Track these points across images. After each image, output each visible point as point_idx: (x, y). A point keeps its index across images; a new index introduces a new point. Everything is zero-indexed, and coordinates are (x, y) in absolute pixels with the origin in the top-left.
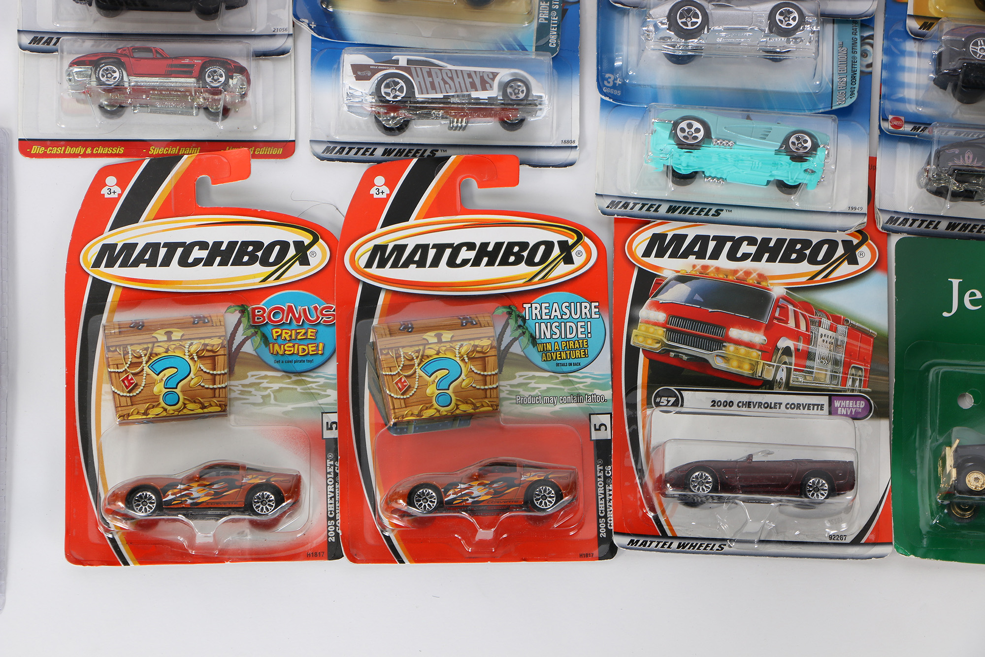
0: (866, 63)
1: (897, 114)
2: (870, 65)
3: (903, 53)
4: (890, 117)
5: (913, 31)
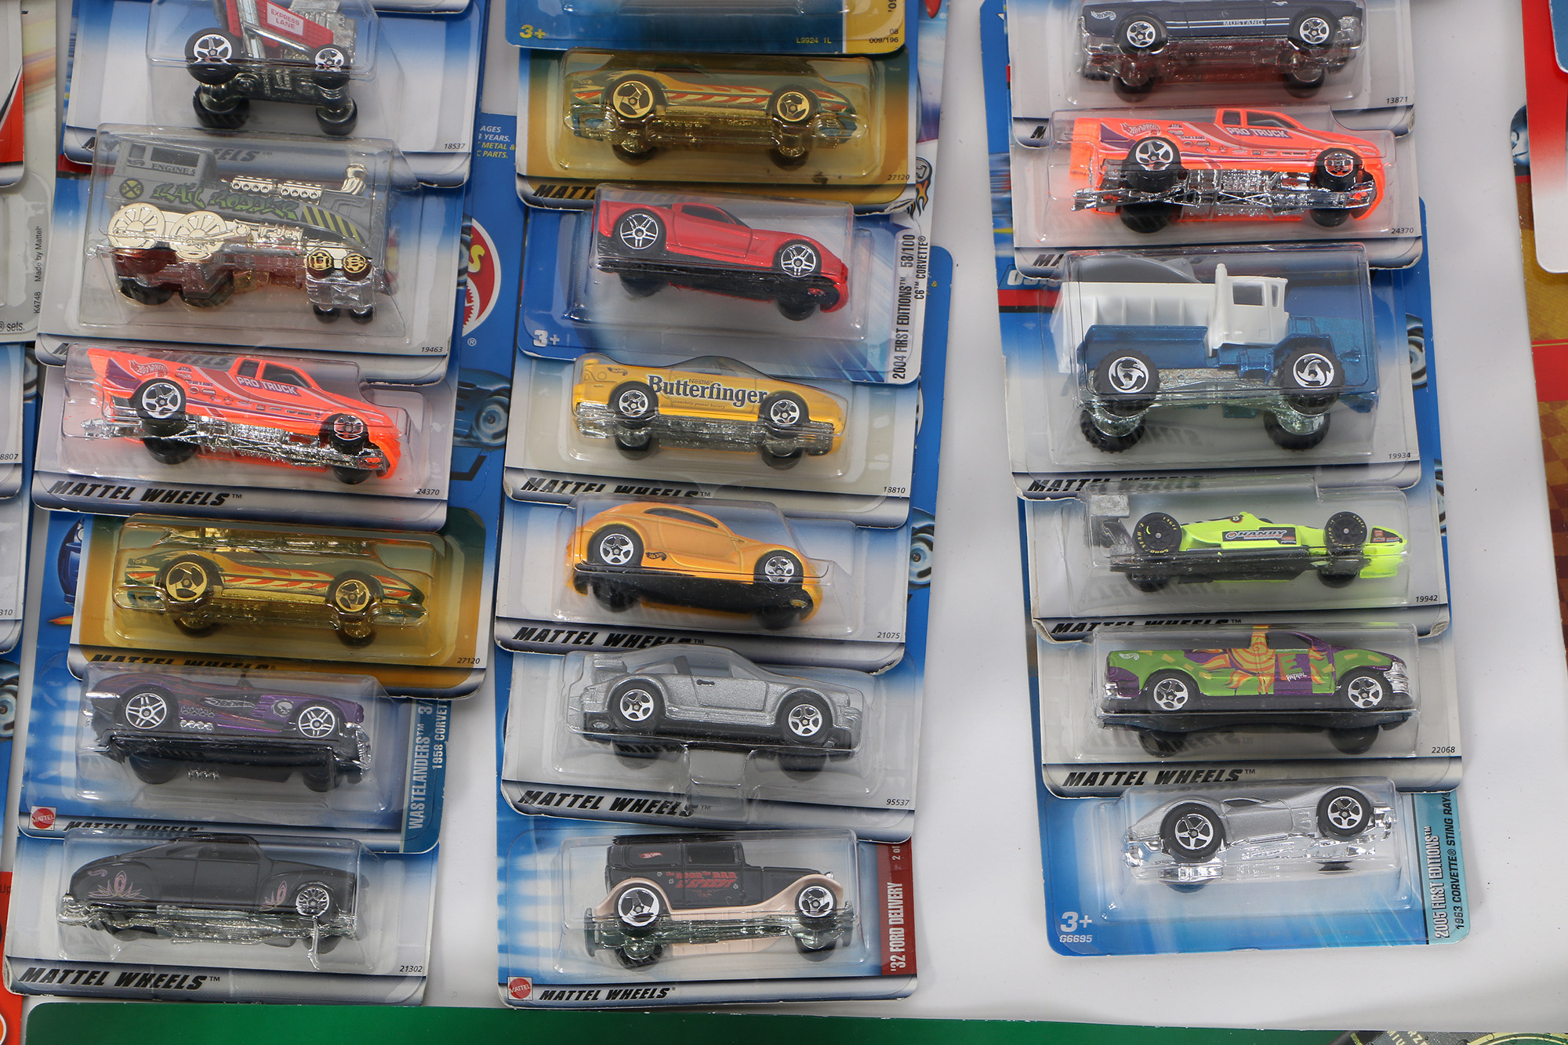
1: (45, 804)
2: (11, 726)
3: (62, 705)
4: (34, 809)
5: (77, 670)
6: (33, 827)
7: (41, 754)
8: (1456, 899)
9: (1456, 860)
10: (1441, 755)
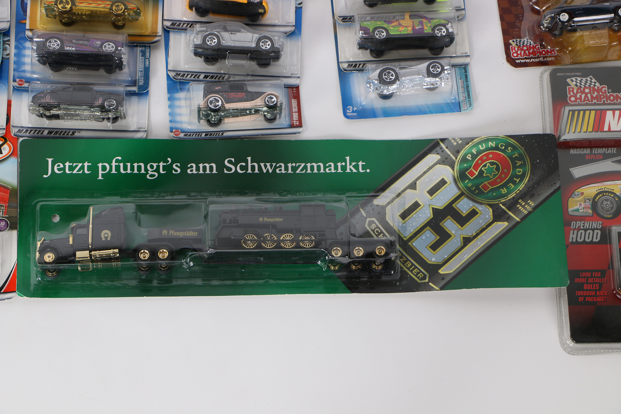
0: (6, 54)
1: (21, 79)
2: (8, 55)
3: (24, 48)
4: (17, 80)
5: (29, 37)
6: (18, 85)
7: (19, 63)
8: (469, 98)
9: (469, 86)
10: (463, 55)
